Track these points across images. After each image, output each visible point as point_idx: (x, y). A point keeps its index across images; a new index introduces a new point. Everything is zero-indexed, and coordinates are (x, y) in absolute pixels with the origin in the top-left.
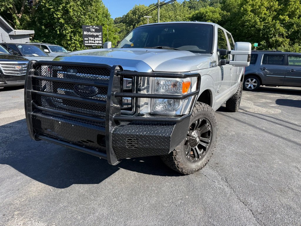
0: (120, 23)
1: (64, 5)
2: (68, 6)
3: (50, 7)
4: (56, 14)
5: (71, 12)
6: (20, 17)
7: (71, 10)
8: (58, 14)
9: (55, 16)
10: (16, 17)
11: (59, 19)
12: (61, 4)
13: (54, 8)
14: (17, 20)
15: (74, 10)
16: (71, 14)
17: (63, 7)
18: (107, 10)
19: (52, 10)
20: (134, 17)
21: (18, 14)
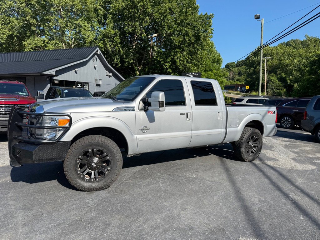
0: (242, 66)
1: (172, 57)
2: (176, 57)
3: (160, 60)
4: (165, 65)
5: (178, 62)
6: (140, 69)
7: (178, 61)
8: (167, 65)
9: (164, 67)
10: (137, 69)
11: (167, 69)
12: (170, 56)
13: (163, 60)
14: (137, 72)
15: (180, 60)
16: (178, 64)
17: (171, 58)
18: (219, 56)
19: (162, 62)
20: (256, 59)
21: (139, 66)
